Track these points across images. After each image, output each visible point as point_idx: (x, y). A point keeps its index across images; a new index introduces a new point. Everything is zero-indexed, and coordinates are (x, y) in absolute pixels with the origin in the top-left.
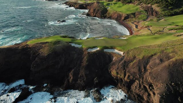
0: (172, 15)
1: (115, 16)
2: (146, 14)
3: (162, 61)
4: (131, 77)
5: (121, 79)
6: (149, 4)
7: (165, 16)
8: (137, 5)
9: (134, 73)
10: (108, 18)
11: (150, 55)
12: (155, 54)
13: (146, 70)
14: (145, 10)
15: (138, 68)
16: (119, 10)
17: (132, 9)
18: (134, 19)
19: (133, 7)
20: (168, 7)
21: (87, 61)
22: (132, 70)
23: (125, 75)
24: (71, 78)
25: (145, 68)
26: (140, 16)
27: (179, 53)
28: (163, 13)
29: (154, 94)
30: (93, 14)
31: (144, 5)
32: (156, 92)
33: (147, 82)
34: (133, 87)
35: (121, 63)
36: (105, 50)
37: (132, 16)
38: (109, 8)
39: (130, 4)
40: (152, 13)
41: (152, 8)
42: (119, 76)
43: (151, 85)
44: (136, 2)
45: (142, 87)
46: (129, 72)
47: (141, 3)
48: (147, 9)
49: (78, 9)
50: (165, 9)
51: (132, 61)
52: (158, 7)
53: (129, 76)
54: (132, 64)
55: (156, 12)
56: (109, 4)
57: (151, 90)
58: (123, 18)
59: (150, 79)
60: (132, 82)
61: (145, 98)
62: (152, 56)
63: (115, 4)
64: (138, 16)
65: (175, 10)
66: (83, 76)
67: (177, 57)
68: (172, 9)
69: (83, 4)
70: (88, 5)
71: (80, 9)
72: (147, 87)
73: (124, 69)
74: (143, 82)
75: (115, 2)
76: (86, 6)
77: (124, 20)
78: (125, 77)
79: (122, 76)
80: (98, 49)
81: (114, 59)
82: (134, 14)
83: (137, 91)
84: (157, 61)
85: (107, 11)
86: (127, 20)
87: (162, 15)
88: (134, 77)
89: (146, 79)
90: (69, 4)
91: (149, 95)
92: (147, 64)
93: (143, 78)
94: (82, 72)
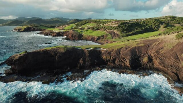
0: (127, 36)
1: (90, 38)
2: (111, 36)
3: (126, 49)
4: (114, 58)
5: (109, 59)
6: (111, 29)
7: (123, 36)
8: (103, 31)
9: (115, 56)
10: (84, 40)
11: (120, 48)
12: (123, 47)
13: (120, 54)
14: (110, 34)
15: (116, 53)
16: (91, 34)
17: (100, 33)
18: (103, 39)
19: (101, 32)
20: (124, 31)
21: (88, 54)
22: (114, 55)
23: (111, 57)
24: (81, 62)
25: (120, 53)
26: (107, 37)
27: (133, 45)
28: (122, 34)
29: (126, 62)
30: (71, 38)
31: (109, 31)
32: (127, 61)
33: (122, 58)
34: (116, 62)
35: (107, 53)
36: (96, 49)
37: (102, 37)
38: (83, 34)
39: (98, 31)
40: (115, 35)
41: (114, 32)
42: (107, 58)
43: (124, 59)
44: (102, 29)
45: (120, 61)
46: (112, 55)
47: (106, 29)
48: (111, 33)
49: (55, 36)
50: (122, 32)
51: (112, 51)
52: (118, 31)
53: (113, 58)
54: (112, 52)
55: (117, 35)
56: (82, 31)
57: (125, 61)
58: (96, 39)
59: (123, 56)
60: (115, 60)
61: (123, 65)
62: (122, 48)
63: (86, 31)
64: (106, 37)
65: (129, 33)
66: (88, 60)
67: (133, 46)
68: (126, 32)
69: (60, 33)
70: (64, 33)
71: (57, 36)
72: (123, 60)
73: (109, 55)
74: (120, 59)
75: (87, 30)
76: (63, 34)
77: (97, 40)
78: (111, 58)
79: (109, 58)
80: (92, 48)
81: (102, 52)
82: (103, 36)
83: (118, 63)
84: (125, 49)
85: (82, 36)
86: (99, 40)
87: (122, 36)
88: (115, 57)
89: (121, 57)
90: (45, 33)
91: (124, 63)
92: (120, 51)
93: (120, 57)
94: (87, 59)
